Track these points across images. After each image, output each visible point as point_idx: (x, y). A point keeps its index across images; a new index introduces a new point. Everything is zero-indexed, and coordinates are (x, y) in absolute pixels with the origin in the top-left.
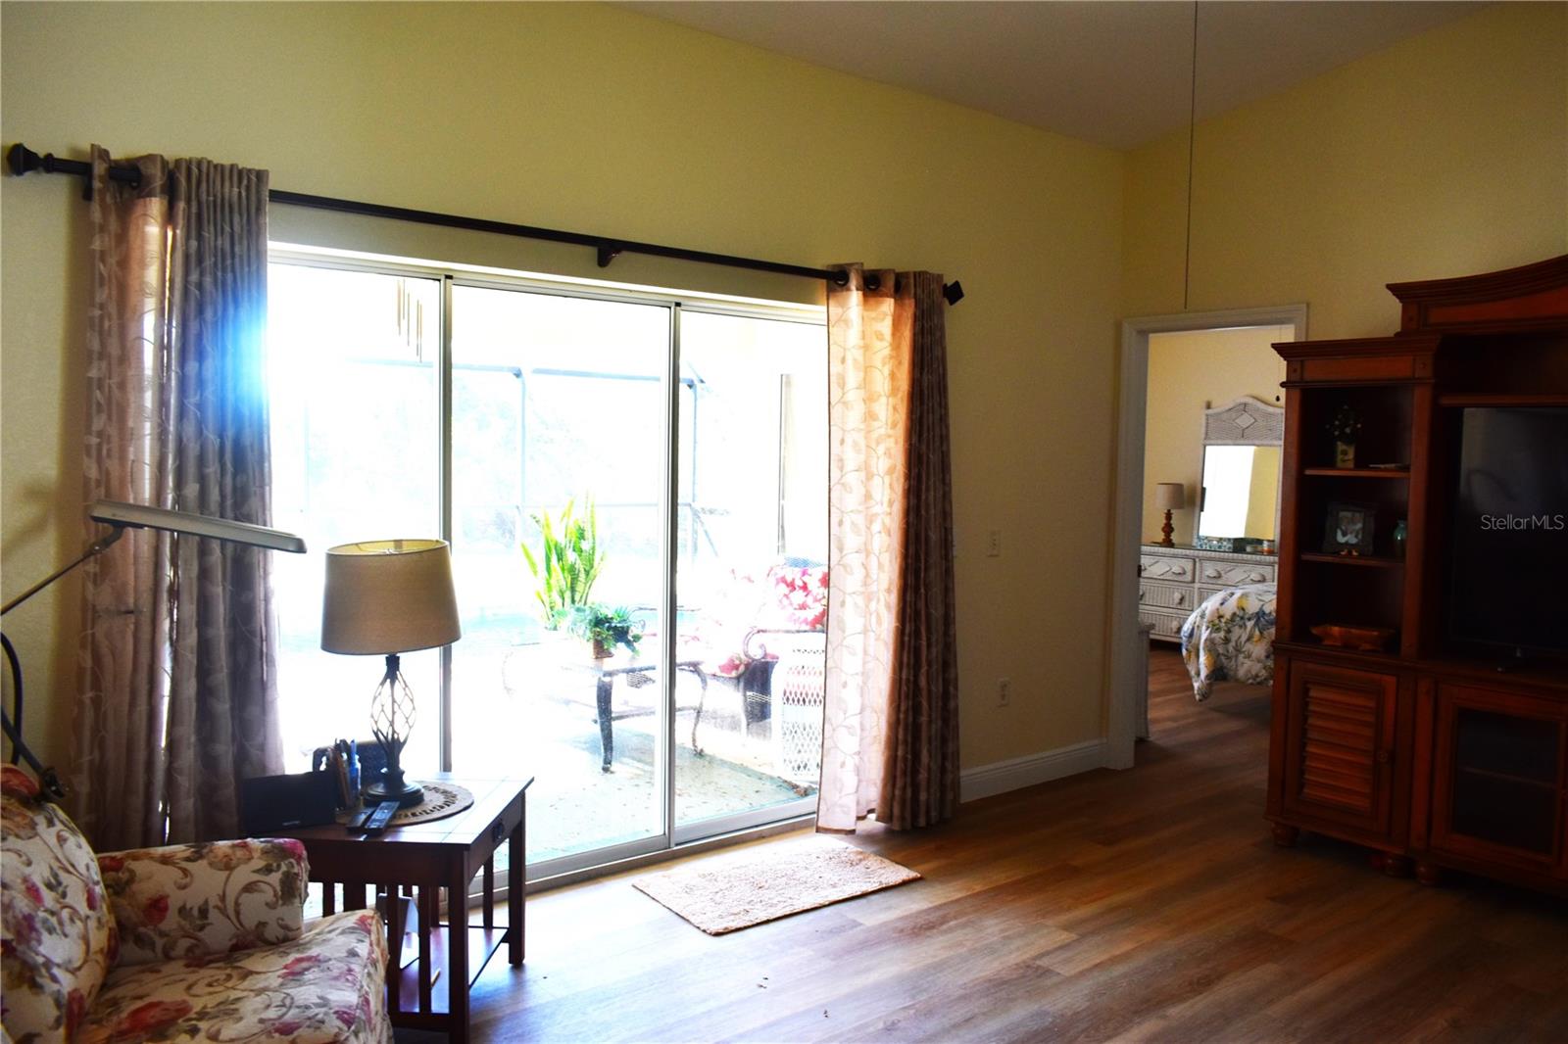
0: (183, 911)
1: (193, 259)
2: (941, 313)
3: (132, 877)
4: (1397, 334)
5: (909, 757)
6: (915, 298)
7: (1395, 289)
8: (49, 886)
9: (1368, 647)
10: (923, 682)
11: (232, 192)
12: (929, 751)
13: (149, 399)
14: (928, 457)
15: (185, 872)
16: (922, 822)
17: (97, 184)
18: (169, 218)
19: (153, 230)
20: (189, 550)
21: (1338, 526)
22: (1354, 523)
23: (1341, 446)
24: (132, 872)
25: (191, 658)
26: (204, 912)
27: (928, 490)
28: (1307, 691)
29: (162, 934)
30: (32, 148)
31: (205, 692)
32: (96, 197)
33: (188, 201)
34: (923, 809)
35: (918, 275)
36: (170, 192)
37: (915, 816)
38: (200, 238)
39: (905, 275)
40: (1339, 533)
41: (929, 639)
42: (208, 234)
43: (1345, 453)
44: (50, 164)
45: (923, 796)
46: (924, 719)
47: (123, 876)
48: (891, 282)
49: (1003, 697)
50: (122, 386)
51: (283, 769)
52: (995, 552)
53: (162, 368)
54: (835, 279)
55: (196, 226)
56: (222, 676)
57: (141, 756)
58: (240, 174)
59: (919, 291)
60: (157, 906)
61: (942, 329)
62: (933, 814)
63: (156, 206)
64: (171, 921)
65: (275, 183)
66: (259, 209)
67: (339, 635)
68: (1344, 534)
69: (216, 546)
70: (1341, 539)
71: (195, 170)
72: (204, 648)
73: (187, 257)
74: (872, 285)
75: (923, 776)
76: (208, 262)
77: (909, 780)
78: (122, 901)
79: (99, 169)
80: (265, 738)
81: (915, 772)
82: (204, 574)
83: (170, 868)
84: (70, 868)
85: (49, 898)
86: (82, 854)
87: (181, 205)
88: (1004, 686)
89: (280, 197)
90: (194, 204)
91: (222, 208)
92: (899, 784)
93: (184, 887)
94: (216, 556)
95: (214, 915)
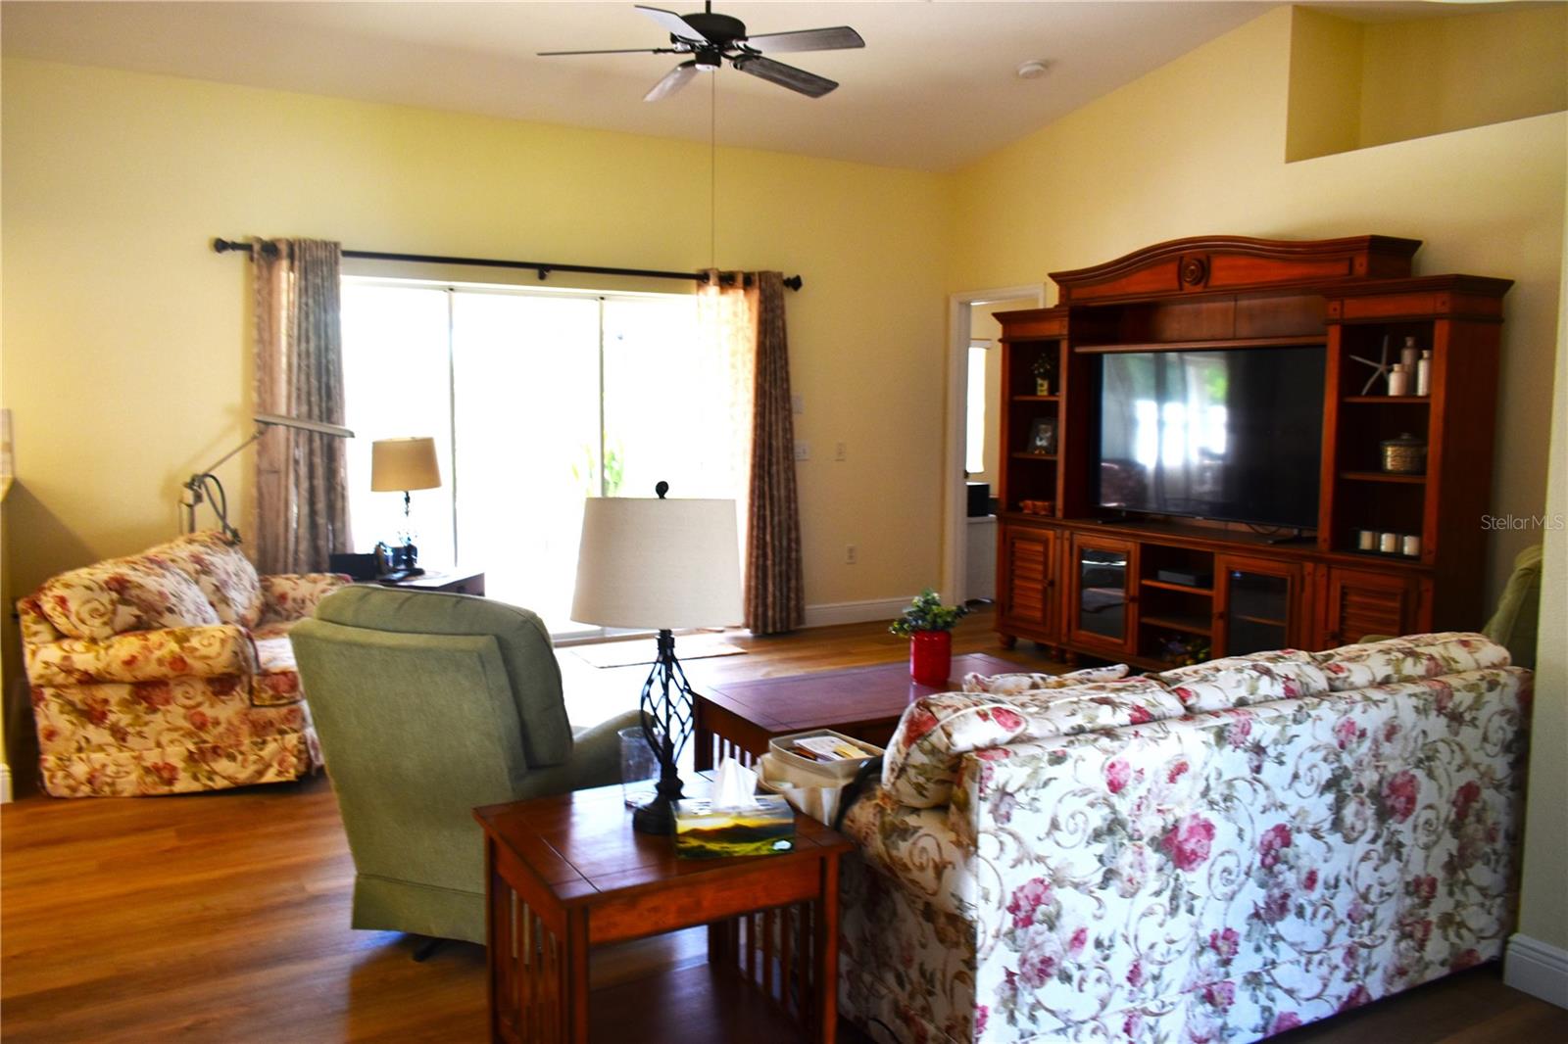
0: (294, 600)
1: (303, 291)
2: (782, 297)
3: (273, 584)
4: (1056, 306)
5: (760, 587)
6: (760, 288)
7: (1054, 276)
8: (236, 575)
9: (1043, 513)
10: (768, 538)
11: (322, 254)
12: (774, 584)
13: (284, 360)
14: (771, 393)
15: (295, 583)
16: (770, 630)
17: (256, 256)
18: (291, 268)
19: (284, 275)
20: (303, 440)
21: (1038, 435)
22: (1046, 432)
23: (1040, 381)
24: (272, 582)
25: (305, 494)
26: (303, 601)
27: (770, 413)
28: (1013, 544)
29: (286, 610)
30: (224, 239)
31: (313, 513)
32: (255, 261)
33: (300, 261)
34: (770, 621)
35: (761, 274)
36: (291, 256)
37: (765, 625)
38: (306, 279)
39: (753, 274)
40: (1038, 439)
41: (772, 511)
42: (310, 277)
43: (1042, 385)
44: (235, 246)
45: (770, 613)
46: (769, 563)
47: (268, 583)
48: (740, 279)
49: (851, 557)
50: (271, 356)
51: (353, 549)
52: (841, 458)
53: (290, 345)
54: (702, 278)
55: (305, 274)
56: (321, 506)
57: (282, 544)
58: (326, 244)
59: (763, 284)
60: (283, 597)
61: (782, 308)
62: (778, 625)
63: (285, 264)
64: (289, 605)
65: (345, 247)
66: (336, 263)
67: (377, 484)
68: (1041, 440)
69: (317, 438)
70: (1039, 443)
71: (303, 244)
72: (312, 491)
73: (300, 290)
74: (726, 281)
75: (770, 600)
76: (310, 292)
77: (760, 601)
78: (267, 594)
79: (257, 247)
80: (345, 539)
81: (765, 598)
82: (311, 453)
83: (288, 582)
84: (244, 571)
85: (235, 579)
86: (250, 569)
87: (297, 263)
88: (851, 550)
89: (348, 254)
90: (303, 263)
91: (317, 263)
92: (753, 604)
93: (294, 589)
94: (317, 443)
95: (308, 603)
